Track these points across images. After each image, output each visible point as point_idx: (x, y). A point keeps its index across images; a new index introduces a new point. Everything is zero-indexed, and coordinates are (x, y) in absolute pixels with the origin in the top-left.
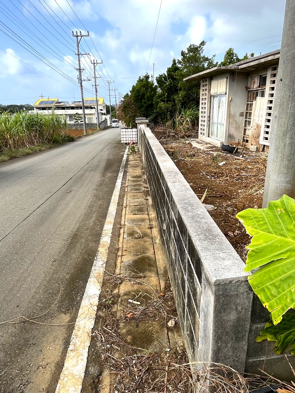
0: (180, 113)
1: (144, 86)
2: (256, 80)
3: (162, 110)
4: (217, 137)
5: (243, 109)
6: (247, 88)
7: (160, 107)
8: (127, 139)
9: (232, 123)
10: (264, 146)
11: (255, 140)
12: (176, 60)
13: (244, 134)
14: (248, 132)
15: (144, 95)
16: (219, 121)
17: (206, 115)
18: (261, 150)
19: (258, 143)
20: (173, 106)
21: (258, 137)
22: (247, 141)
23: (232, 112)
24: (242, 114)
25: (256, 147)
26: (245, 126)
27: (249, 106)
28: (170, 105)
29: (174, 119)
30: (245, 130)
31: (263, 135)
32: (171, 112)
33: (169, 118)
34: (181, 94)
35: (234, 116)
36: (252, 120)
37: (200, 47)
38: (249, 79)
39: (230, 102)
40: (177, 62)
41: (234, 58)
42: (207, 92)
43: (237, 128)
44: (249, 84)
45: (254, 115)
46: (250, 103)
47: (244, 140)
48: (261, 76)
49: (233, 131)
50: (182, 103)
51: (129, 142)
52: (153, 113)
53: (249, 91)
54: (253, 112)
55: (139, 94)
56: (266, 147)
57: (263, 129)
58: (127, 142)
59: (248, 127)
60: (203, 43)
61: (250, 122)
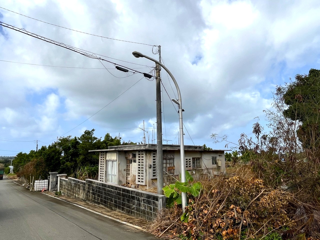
0: (80, 168)
1: (53, 151)
2: (131, 155)
3: (68, 167)
4: (112, 182)
5: (125, 168)
6: (126, 158)
7: (66, 165)
8: (40, 188)
9: (121, 174)
10: (138, 185)
11: (133, 182)
12: (77, 137)
13: (127, 180)
14: (128, 179)
15: (53, 157)
16: (113, 173)
17: (104, 170)
18: (137, 187)
19: (135, 184)
20: (75, 164)
21: (135, 180)
22: (129, 183)
23: (120, 169)
24: (125, 170)
25: (134, 186)
26: (127, 176)
27: (128, 166)
28: (73, 164)
29: (75, 172)
30: (127, 178)
31: (137, 180)
32: (73, 167)
33: (72, 172)
34: (81, 157)
35: (121, 171)
36: (130, 173)
37: (91, 132)
38: (127, 154)
39: (119, 165)
40: (77, 138)
41: (110, 138)
42: (104, 158)
43: (123, 177)
44: (127, 156)
45: (131, 170)
46: (128, 165)
47: (127, 183)
48: (133, 153)
49: (121, 179)
50: (81, 162)
51: (42, 190)
52: (60, 168)
53: (127, 159)
54: (130, 169)
55: (50, 156)
56: (139, 185)
57: (137, 177)
58: (40, 190)
59: (128, 176)
60: (93, 130)
61: (129, 174)
